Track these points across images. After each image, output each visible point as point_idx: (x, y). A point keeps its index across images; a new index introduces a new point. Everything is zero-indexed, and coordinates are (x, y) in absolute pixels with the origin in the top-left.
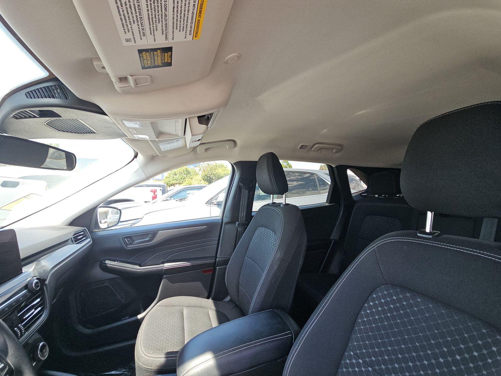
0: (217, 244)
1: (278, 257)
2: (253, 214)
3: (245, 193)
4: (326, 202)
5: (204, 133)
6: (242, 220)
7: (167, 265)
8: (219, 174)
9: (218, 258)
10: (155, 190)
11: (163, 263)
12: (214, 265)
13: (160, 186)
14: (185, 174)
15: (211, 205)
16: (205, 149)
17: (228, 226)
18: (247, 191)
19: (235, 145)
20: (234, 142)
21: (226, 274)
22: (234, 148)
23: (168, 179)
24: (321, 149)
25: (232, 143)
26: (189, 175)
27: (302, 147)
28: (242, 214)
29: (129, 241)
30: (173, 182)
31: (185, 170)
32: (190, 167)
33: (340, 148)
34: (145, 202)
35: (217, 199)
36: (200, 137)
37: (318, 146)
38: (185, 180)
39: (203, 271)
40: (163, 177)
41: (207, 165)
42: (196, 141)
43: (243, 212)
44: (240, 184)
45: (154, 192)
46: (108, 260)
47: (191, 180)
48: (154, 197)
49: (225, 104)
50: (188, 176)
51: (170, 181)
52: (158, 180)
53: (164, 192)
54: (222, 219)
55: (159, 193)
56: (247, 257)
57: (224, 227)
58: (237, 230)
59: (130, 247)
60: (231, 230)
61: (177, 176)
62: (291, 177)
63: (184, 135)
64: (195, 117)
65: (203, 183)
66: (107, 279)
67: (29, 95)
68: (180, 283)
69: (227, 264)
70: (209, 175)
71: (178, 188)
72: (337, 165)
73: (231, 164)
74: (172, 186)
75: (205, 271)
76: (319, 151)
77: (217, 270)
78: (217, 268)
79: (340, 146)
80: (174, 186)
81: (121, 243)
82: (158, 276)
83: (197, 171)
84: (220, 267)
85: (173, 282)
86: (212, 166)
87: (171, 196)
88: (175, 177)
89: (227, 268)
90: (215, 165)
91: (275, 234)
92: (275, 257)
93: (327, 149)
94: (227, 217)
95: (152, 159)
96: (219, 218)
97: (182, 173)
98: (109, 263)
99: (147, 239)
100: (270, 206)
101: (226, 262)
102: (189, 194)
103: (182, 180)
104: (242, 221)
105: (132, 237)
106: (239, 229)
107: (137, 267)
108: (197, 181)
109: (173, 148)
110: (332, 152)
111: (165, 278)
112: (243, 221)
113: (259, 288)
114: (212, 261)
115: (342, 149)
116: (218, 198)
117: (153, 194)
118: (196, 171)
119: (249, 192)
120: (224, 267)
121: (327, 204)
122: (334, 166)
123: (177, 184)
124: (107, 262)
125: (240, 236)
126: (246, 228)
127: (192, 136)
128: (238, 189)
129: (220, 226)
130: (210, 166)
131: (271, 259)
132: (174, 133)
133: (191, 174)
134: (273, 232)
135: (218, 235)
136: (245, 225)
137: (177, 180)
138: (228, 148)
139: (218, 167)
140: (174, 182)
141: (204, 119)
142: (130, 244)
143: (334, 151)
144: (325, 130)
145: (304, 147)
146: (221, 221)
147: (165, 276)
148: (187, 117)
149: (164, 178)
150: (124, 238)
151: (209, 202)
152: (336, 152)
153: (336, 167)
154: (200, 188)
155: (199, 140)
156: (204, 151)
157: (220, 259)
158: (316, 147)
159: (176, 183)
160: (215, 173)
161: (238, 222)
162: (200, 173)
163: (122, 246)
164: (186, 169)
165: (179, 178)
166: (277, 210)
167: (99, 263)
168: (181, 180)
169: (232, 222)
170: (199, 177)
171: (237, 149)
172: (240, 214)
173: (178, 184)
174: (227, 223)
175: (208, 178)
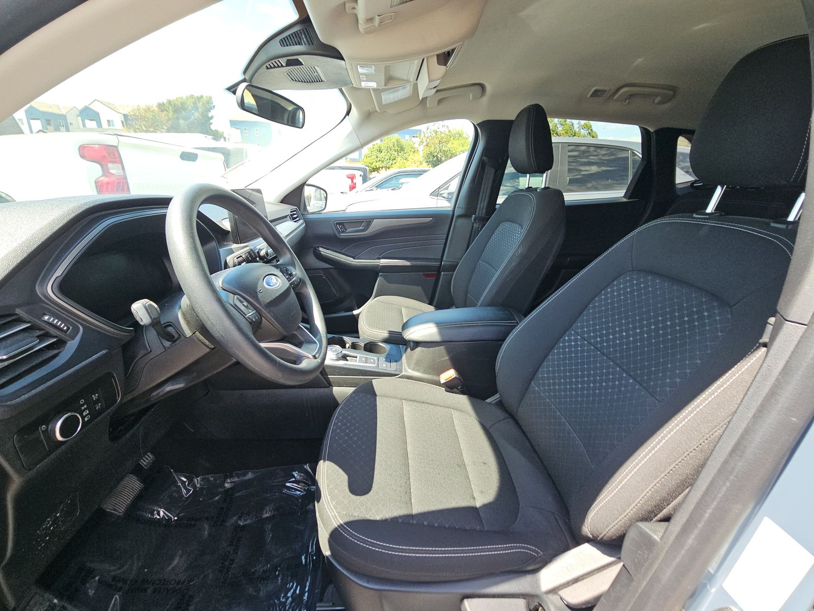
0: (444, 243)
1: (520, 252)
2: (497, 207)
3: (490, 172)
4: (624, 197)
5: (442, 78)
6: (481, 212)
7: (384, 262)
8: (454, 151)
9: (444, 261)
10: (353, 175)
11: (379, 259)
12: (439, 269)
13: (359, 169)
14: (395, 151)
15: (439, 198)
16: (438, 100)
17: (461, 221)
18: (493, 171)
19: (483, 92)
20: (482, 86)
21: (452, 282)
22: (481, 97)
23: (369, 160)
24: (631, 96)
25: (478, 88)
26: (402, 153)
27: (596, 93)
28: (482, 205)
29: (341, 228)
30: (376, 164)
31: (396, 143)
32: (405, 138)
33: (670, 92)
34: (342, 193)
35: (447, 188)
36: (436, 83)
37: (626, 91)
38: (395, 161)
39: (424, 275)
40: (360, 155)
41: (433, 133)
42: (431, 89)
43: (484, 201)
44: (485, 158)
45: (352, 178)
46: (321, 247)
47: (404, 161)
48: (353, 187)
49: (472, 33)
50: (400, 154)
51: (371, 162)
52: (354, 160)
53: (365, 179)
54: (454, 211)
55: (358, 180)
56: (482, 260)
57: (455, 221)
58: (473, 227)
59: (343, 235)
60: (464, 225)
61: (383, 154)
62: (591, 157)
63: (417, 80)
64: (432, 56)
65: (425, 166)
66: (321, 269)
67: (284, 42)
68: (397, 285)
69: (454, 271)
70: (436, 154)
71: (383, 174)
72: (659, 127)
73: (474, 125)
74: (374, 171)
75: (427, 276)
76: (627, 101)
77: (441, 277)
78: (442, 273)
79: (671, 90)
80: (378, 172)
81: (333, 231)
82: (372, 273)
83: (416, 146)
84: (446, 273)
85: (389, 282)
86: (442, 135)
87: (379, 184)
88: (380, 155)
89: (454, 276)
90: (447, 133)
91: (522, 228)
92: (515, 253)
93: (644, 96)
94: (460, 207)
95: (368, 116)
96: (450, 209)
97: (391, 150)
98: (323, 251)
99: (361, 228)
100: (524, 191)
101: (453, 268)
102: (402, 184)
103: (391, 162)
104: (480, 215)
105: (344, 224)
106: (475, 225)
107: (351, 259)
108: (415, 161)
109: (398, 100)
110: (654, 102)
111: (381, 276)
112: (482, 214)
113: (490, 285)
114: (437, 264)
115: (674, 96)
116: (448, 186)
117: (350, 181)
118: (414, 146)
119: (496, 172)
120: (450, 273)
121: (625, 200)
122: (652, 130)
123: (382, 168)
124: (321, 249)
125: (476, 235)
126: (485, 225)
127: (429, 82)
128: (480, 165)
129: (450, 219)
130: (439, 136)
131: (510, 254)
132: (406, 78)
133: (405, 152)
134: (520, 225)
135: (446, 232)
136: (484, 220)
137: (383, 162)
138: (471, 99)
139: (452, 138)
140: (378, 165)
141: (444, 58)
142: (343, 232)
143: (658, 100)
144: (640, 60)
145: (599, 93)
146: (451, 213)
147: (380, 274)
148: (424, 56)
149: (362, 158)
150: (337, 224)
151: (436, 193)
152: (659, 103)
153: (657, 132)
154: (418, 174)
155: (434, 88)
156: (437, 103)
157: (447, 263)
158: (625, 92)
159: (381, 166)
160: (446, 149)
161: (475, 214)
162: (421, 148)
163: (335, 234)
164: (397, 141)
165: (387, 157)
166: (531, 195)
167: (312, 249)
168: (388, 161)
169: (466, 215)
170: (420, 156)
171: (485, 99)
172: (479, 203)
173: (384, 169)
174: (460, 216)
175: (435, 159)
